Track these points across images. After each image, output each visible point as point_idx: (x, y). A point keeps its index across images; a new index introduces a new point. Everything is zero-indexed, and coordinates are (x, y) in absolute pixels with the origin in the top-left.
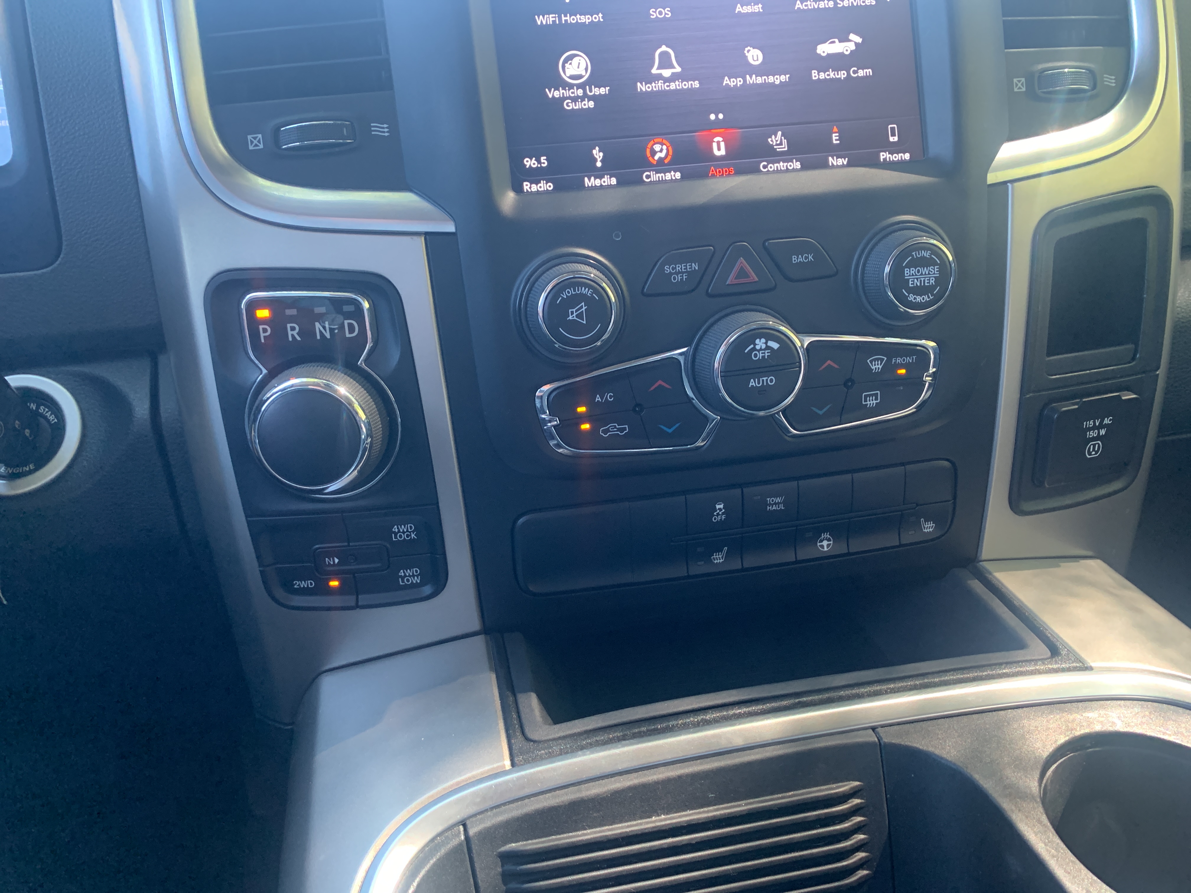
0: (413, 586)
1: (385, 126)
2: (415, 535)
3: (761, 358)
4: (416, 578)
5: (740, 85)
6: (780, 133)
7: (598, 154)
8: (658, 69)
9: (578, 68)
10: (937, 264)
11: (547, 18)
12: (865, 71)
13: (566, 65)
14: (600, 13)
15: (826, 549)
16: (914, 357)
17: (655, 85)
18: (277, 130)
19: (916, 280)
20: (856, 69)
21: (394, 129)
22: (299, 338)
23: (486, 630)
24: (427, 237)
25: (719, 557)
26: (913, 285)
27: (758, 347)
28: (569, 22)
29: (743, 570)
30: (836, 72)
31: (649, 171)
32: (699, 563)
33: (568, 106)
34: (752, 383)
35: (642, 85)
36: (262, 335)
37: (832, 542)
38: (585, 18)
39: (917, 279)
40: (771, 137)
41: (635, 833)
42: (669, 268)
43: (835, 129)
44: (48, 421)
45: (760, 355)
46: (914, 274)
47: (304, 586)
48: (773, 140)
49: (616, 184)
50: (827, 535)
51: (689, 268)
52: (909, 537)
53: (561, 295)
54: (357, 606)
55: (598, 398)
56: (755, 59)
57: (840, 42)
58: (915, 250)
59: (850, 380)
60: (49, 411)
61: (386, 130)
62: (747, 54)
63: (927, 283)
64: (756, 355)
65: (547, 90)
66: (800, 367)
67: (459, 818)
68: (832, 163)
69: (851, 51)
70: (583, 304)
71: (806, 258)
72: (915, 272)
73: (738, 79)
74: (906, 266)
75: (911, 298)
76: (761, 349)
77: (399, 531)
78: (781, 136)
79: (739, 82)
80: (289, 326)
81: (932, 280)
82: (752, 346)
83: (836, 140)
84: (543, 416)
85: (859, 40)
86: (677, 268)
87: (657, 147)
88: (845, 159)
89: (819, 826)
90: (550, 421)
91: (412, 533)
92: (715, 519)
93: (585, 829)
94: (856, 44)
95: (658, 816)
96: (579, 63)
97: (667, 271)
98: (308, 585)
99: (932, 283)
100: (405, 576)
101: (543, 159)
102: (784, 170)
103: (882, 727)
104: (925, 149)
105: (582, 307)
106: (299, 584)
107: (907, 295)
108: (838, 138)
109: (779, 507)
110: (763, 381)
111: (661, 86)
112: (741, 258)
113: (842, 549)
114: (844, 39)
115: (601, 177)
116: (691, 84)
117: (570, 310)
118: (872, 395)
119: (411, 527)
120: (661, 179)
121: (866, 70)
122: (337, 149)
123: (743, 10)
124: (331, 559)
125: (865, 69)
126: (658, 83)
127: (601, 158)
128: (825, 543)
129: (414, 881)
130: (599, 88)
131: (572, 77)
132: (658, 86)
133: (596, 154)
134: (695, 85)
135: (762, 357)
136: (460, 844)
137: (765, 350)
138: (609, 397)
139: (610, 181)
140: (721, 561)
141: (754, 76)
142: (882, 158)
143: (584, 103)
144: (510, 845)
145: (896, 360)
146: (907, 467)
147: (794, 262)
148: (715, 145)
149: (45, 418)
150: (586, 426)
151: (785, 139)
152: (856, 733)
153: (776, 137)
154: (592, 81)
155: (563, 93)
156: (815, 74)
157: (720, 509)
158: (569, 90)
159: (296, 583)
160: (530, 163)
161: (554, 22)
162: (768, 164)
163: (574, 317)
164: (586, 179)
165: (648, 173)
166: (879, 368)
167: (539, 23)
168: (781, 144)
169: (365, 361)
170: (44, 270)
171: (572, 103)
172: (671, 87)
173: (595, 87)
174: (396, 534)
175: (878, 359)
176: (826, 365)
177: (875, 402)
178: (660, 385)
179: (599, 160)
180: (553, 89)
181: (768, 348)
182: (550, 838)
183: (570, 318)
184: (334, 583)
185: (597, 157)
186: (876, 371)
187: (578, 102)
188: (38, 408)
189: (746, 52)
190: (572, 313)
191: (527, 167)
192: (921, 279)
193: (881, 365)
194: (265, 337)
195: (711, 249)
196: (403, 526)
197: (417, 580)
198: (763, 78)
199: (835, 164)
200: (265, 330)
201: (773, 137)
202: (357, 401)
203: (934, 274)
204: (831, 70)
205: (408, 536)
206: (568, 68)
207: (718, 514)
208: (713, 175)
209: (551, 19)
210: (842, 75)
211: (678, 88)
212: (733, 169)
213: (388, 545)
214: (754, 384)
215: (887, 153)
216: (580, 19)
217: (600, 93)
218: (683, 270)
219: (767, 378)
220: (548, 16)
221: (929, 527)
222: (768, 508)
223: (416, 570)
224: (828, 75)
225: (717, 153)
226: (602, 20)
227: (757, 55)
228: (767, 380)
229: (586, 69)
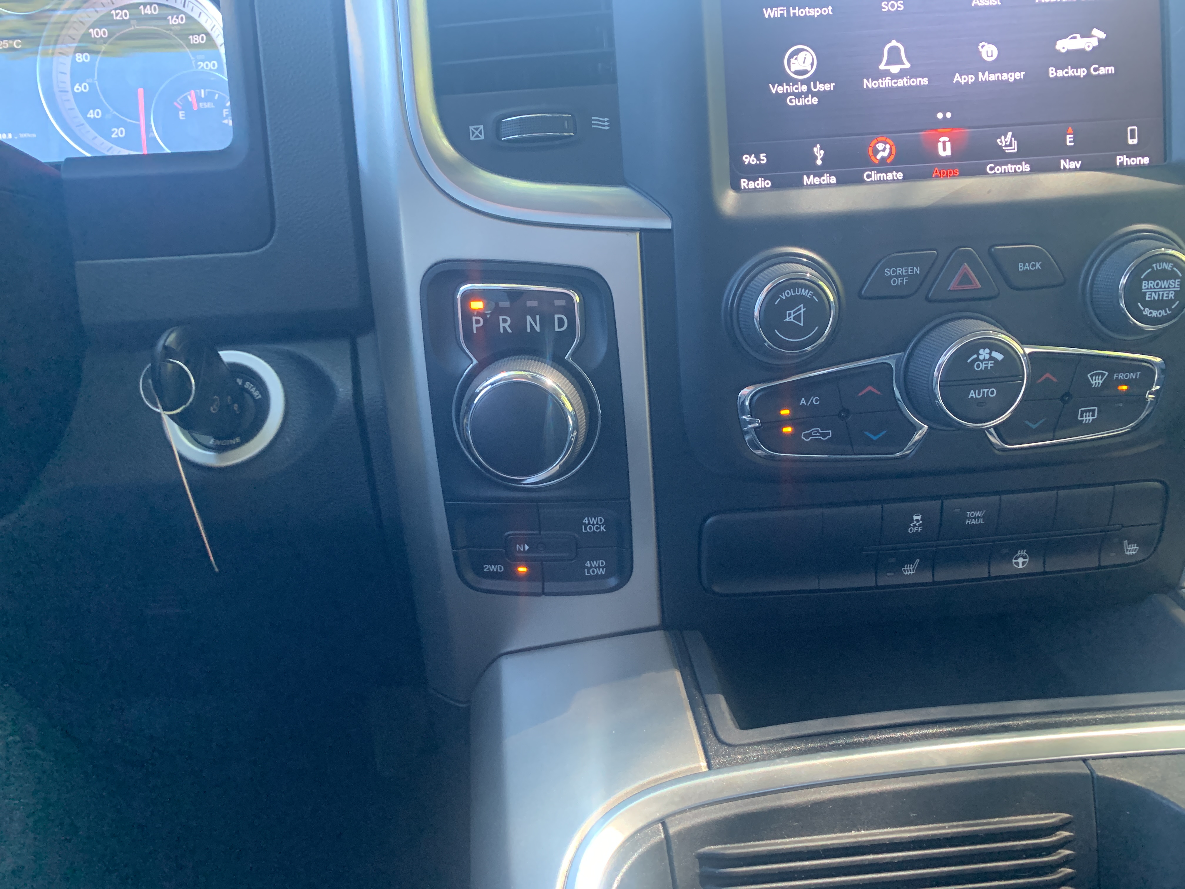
0: (598, 577)
1: (606, 119)
2: (604, 528)
3: (983, 369)
4: (601, 569)
5: (971, 82)
6: (1010, 134)
7: (818, 152)
8: (886, 64)
9: (804, 63)
10: (1178, 277)
11: (775, 10)
12: (1107, 68)
13: (791, 59)
14: (830, 6)
15: (1021, 566)
16: (1139, 373)
17: (882, 81)
18: (498, 122)
19: (1153, 294)
20: (1097, 66)
21: (615, 123)
22: (510, 331)
23: (665, 625)
24: (643, 233)
25: (910, 569)
26: (1150, 299)
27: (981, 358)
28: (797, 15)
29: (934, 583)
30: (1075, 70)
31: (871, 171)
32: (888, 574)
33: (791, 102)
34: (972, 394)
35: (869, 82)
36: (475, 326)
37: (1027, 560)
38: (814, 11)
39: (1155, 292)
40: (1000, 138)
41: (835, 846)
42: (890, 271)
43: (1070, 130)
44: (252, 396)
45: (983, 366)
46: (1152, 287)
47: (493, 570)
48: (1002, 141)
49: (835, 182)
50: (1023, 552)
51: (911, 272)
52: (1110, 559)
53: (780, 296)
54: (543, 593)
55: (803, 401)
56: (990, 54)
57: (1082, 37)
58: (1156, 262)
59: (1068, 394)
60: (254, 387)
61: (607, 124)
62: (981, 50)
63: (1166, 297)
64: (978, 366)
65: (770, 85)
66: (1023, 380)
67: (658, 815)
68: (1064, 166)
69: (1093, 47)
70: (802, 305)
71: (1033, 266)
72: (1154, 286)
73: (970, 76)
74: (1145, 279)
75: (1147, 312)
76: (984, 360)
77: (589, 523)
78: (1012, 137)
79: (971, 79)
80: (501, 318)
81: (1172, 294)
82: (975, 356)
83: (1070, 142)
84: (744, 417)
85: (1102, 35)
86: (898, 272)
87: (880, 146)
88: (1078, 163)
89: (1024, 856)
90: (750, 423)
91: (601, 526)
92: (911, 530)
93: (784, 838)
94: (1100, 40)
95: (858, 831)
96: (805, 58)
97: (887, 274)
98: (497, 570)
99: (1171, 297)
100: (591, 567)
101: (762, 156)
102: (1012, 172)
103: (1092, 759)
104: (1166, 153)
105: (800, 309)
106: (489, 568)
107: (1142, 308)
108: (1072, 139)
109: (978, 522)
110: (984, 392)
111: (888, 83)
112: (965, 264)
113: (1038, 567)
114: (1087, 34)
115: (820, 176)
116: (920, 81)
117: (788, 312)
118: (1089, 411)
119: (601, 520)
120: (882, 179)
121: (1109, 68)
122: (557, 142)
123: (980, 3)
124: (522, 546)
125: (1107, 66)
126: (885, 80)
127: (822, 156)
128: (1020, 560)
129: (617, 875)
130: (824, 84)
131: (797, 73)
132: (885, 83)
133: (817, 152)
134: (924, 82)
135: (985, 368)
136: (661, 843)
137: (988, 360)
138: (814, 400)
139: (830, 179)
140: (912, 573)
141: (987, 73)
142: (1118, 162)
143: (807, 99)
144: (709, 847)
145: (1118, 375)
146: (1117, 486)
147: (1020, 270)
148: (940, 145)
149: (250, 393)
150: (787, 430)
151: (1015, 140)
152: (1066, 763)
153: (1005, 138)
154: (818, 77)
155: (787, 89)
156: (1052, 71)
157: (917, 521)
158: (793, 86)
159: (486, 567)
160: (749, 159)
161: (782, 15)
162: (995, 167)
163: (791, 319)
164: (805, 177)
165: (869, 173)
166: (1099, 383)
167: (767, 16)
168: (1011, 145)
169: (573, 355)
170: (256, 252)
171: (795, 99)
172: (898, 83)
173: (820, 83)
174: (586, 525)
175: (1099, 374)
176: (1043, 378)
177: (1091, 418)
178: (870, 391)
179: (819, 157)
180: (777, 85)
181: (991, 358)
182: (749, 844)
183: (787, 319)
184: (522, 569)
185: (818, 155)
186: (1096, 386)
187: (802, 98)
188: (244, 383)
189: (980, 47)
190: (790, 315)
191: (746, 163)
192: (1160, 293)
193: (1101, 379)
194: (477, 328)
195: (934, 253)
196: (593, 519)
197: (602, 572)
198: (997, 75)
199: (1067, 167)
200: (478, 322)
201: (1003, 137)
202: (564, 393)
203: (1174, 287)
204: (1070, 67)
205: (597, 528)
206: (793, 63)
207: (915, 526)
208: (937, 176)
209: (779, 12)
210: (1082, 72)
211: (906, 85)
212: (958, 170)
213: (577, 536)
214: (974, 395)
215: (1125, 156)
216: (809, 12)
217: (825, 89)
218: (904, 274)
219: (988, 390)
220: (776, 9)
221: (1131, 550)
222: (967, 522)
223: (602, 562)
224: (1067, 73)
225: (942, 153)
226: (831, 13)
227: (992, 51)
228: (988, 392)
229: (812, 65)
